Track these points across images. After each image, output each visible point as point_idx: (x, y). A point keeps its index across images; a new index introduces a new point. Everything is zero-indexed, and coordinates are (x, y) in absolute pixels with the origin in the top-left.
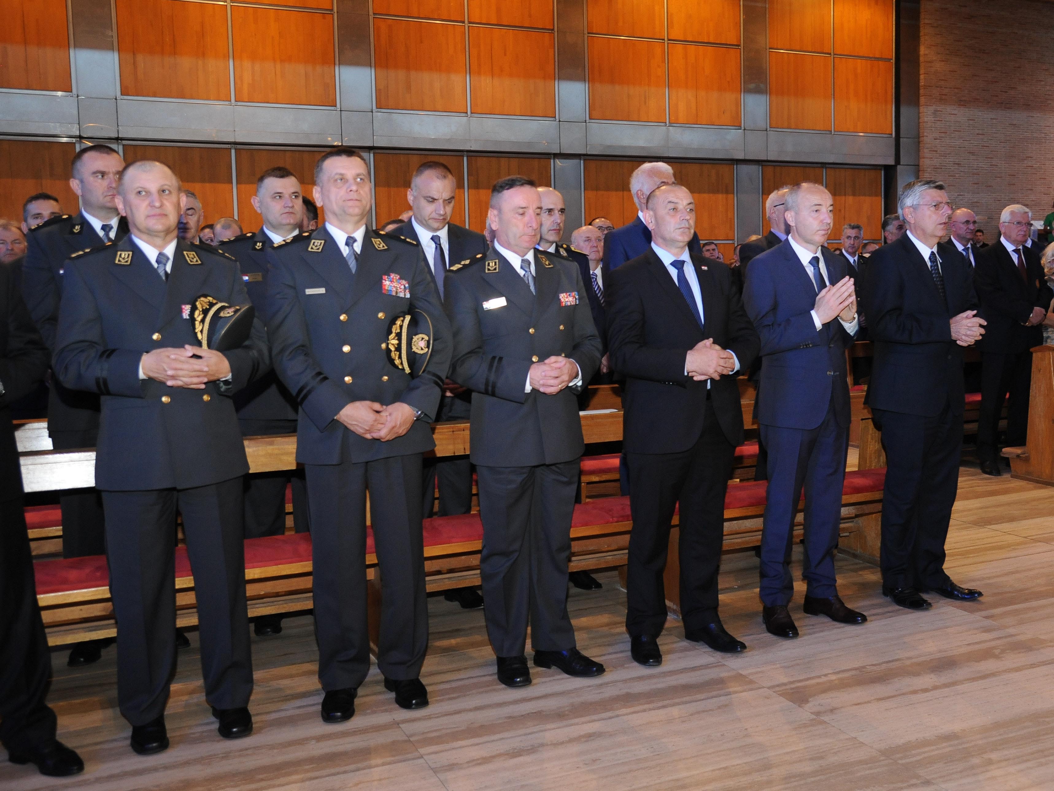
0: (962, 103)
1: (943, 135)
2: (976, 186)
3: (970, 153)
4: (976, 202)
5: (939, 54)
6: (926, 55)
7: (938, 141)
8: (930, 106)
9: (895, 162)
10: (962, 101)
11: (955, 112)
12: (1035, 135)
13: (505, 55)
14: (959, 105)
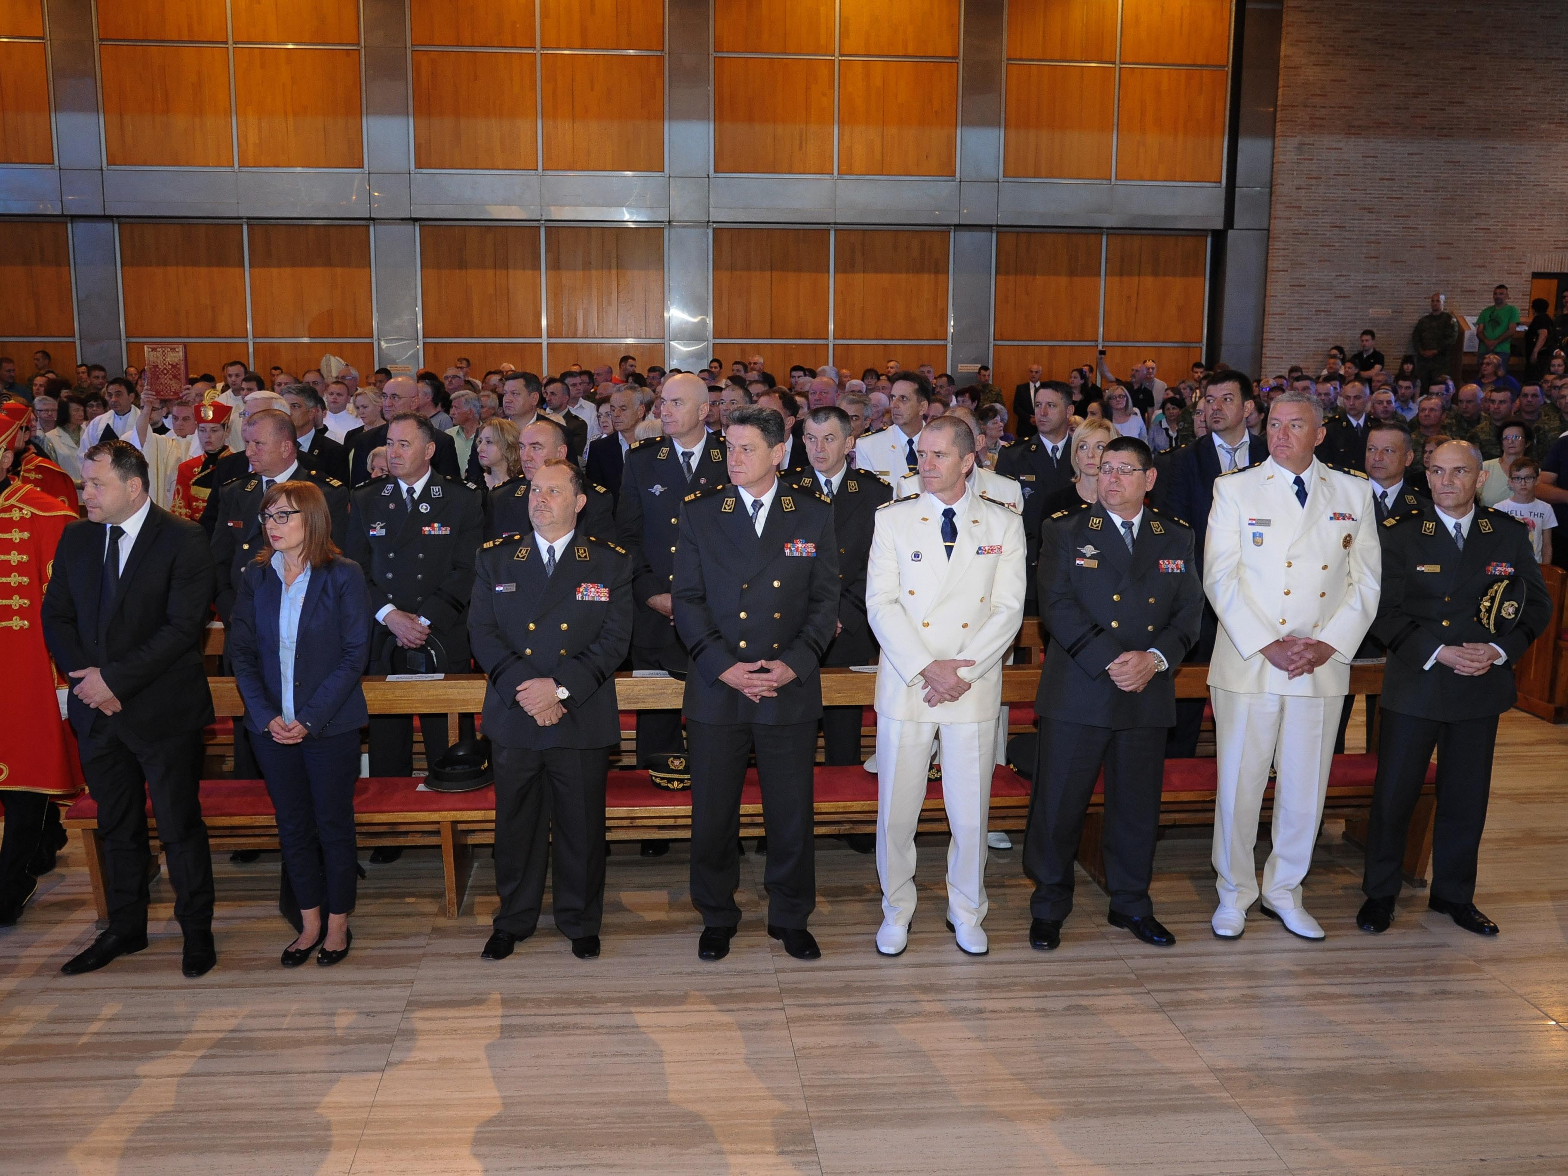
0: (1352, 130)
1: (1313, 182)
2: (1373, 261)
3: (1364, 209)
4: (1371, 287)
5: (1313, 54)
6: (1288, 56)
7: (1304, 191)
8: (1292, 136)
9: (1225, 225)
10: (1353, 127)
11: (1341, 145)
12: (1498, 178)
13: (592, 90)
14: (1346, 134)
